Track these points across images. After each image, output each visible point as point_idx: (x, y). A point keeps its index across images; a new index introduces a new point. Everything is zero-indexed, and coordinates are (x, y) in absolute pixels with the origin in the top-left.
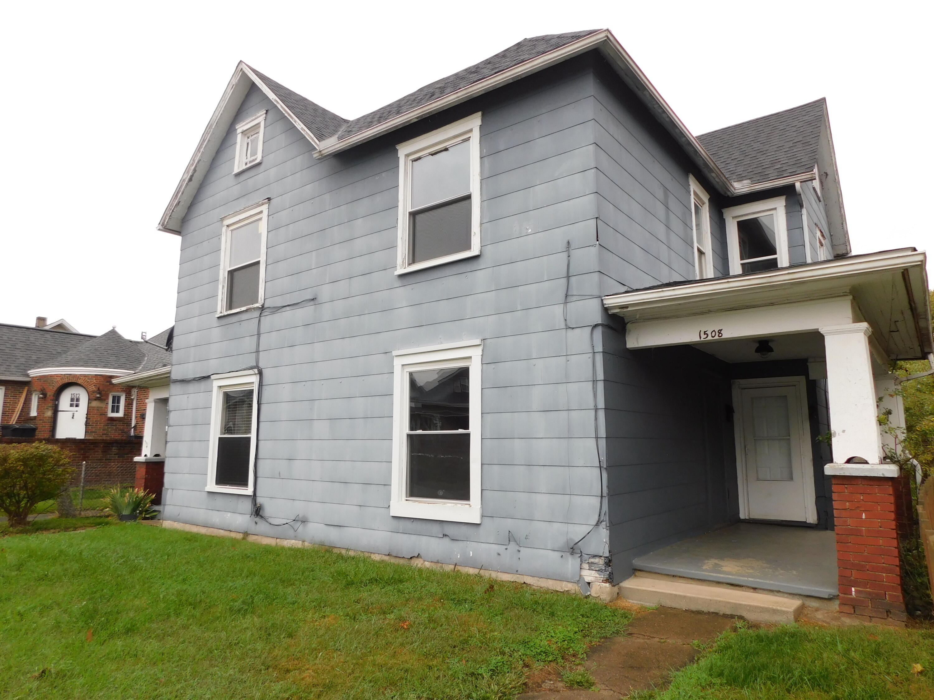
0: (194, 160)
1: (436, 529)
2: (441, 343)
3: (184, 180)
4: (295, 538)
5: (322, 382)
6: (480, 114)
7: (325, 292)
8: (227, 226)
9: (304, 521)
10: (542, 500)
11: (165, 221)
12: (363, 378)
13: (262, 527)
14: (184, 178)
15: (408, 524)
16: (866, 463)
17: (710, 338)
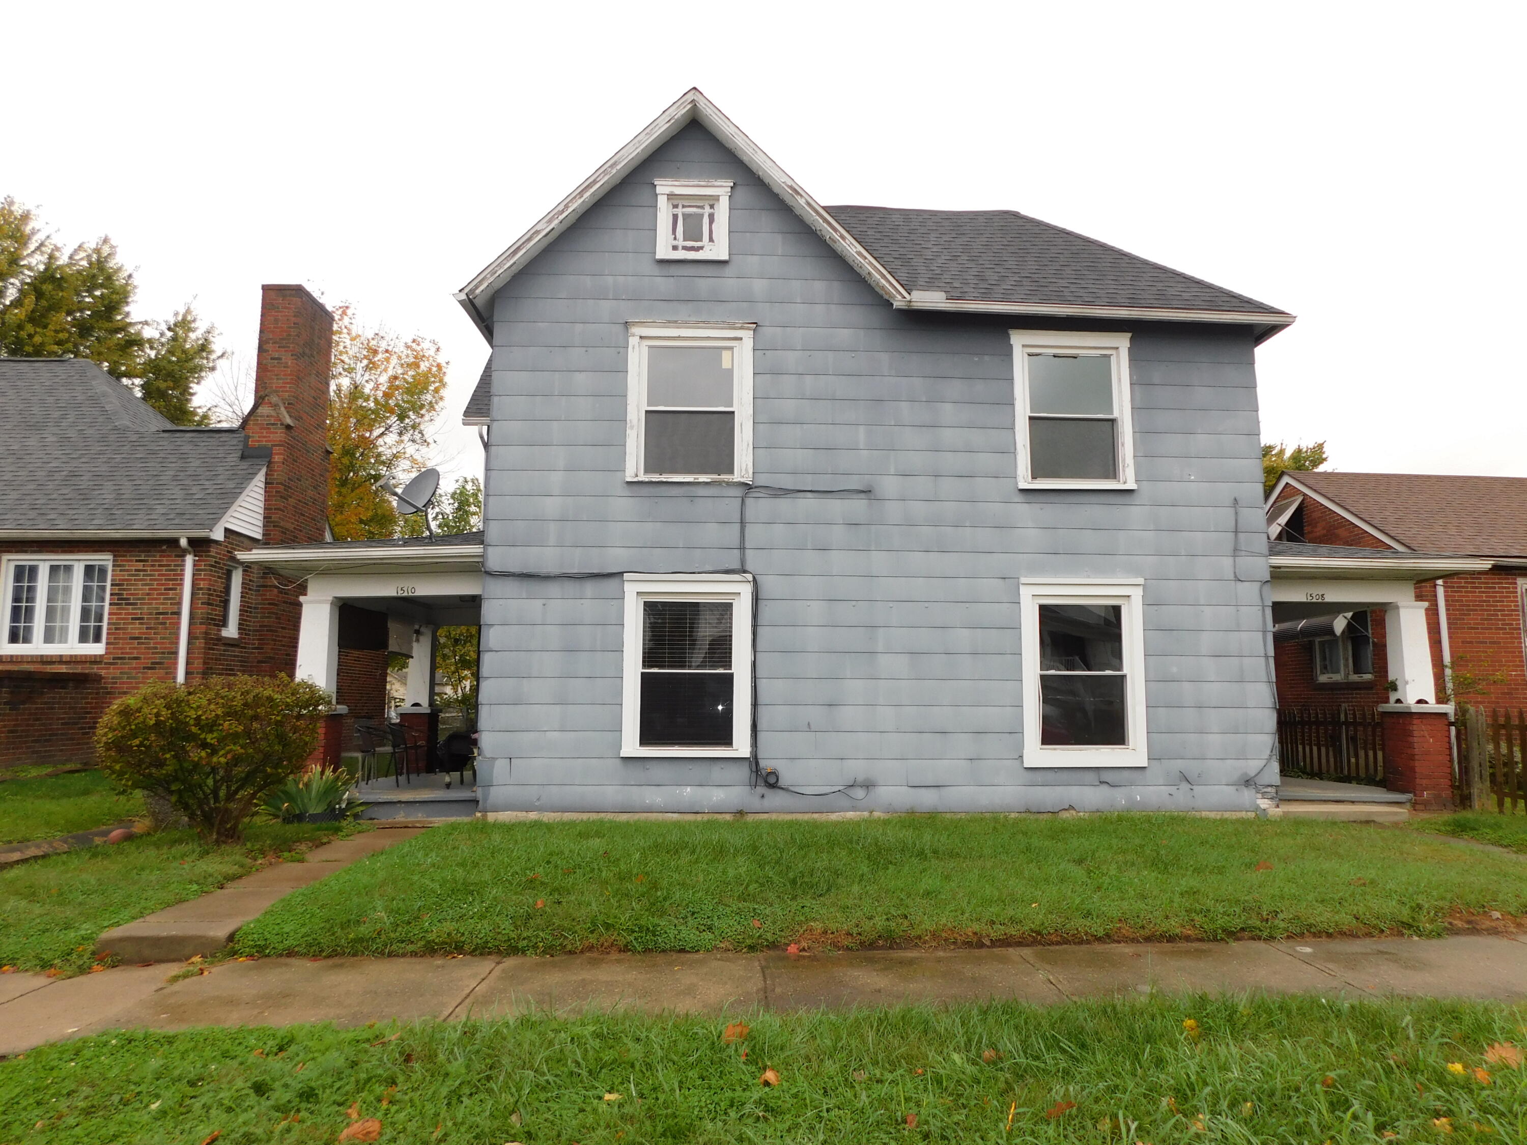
0: (567, 207)
1: (1091, 776)
2: (1089, 577)
3: (537, 232)
4: (854, 809)
5: (891, 604)
6: (1130, 335)
7: (889, 485)
8: (641, 337)
9: (868, 785)
10: (1215, 739)
11: (477, 287)
12: (967, 605)
13: (775, 799)
14: (538, 228)
15: (1050, 776)
16: (1426, 703)
17: (1314, 600)
